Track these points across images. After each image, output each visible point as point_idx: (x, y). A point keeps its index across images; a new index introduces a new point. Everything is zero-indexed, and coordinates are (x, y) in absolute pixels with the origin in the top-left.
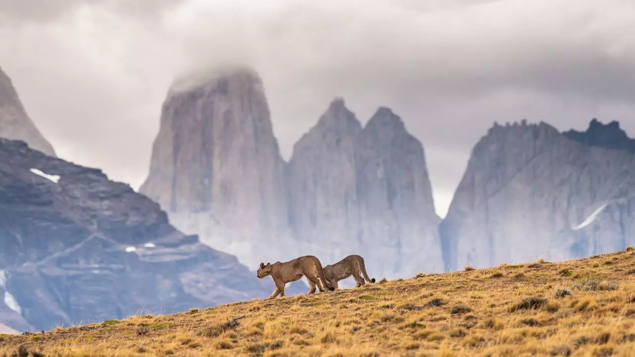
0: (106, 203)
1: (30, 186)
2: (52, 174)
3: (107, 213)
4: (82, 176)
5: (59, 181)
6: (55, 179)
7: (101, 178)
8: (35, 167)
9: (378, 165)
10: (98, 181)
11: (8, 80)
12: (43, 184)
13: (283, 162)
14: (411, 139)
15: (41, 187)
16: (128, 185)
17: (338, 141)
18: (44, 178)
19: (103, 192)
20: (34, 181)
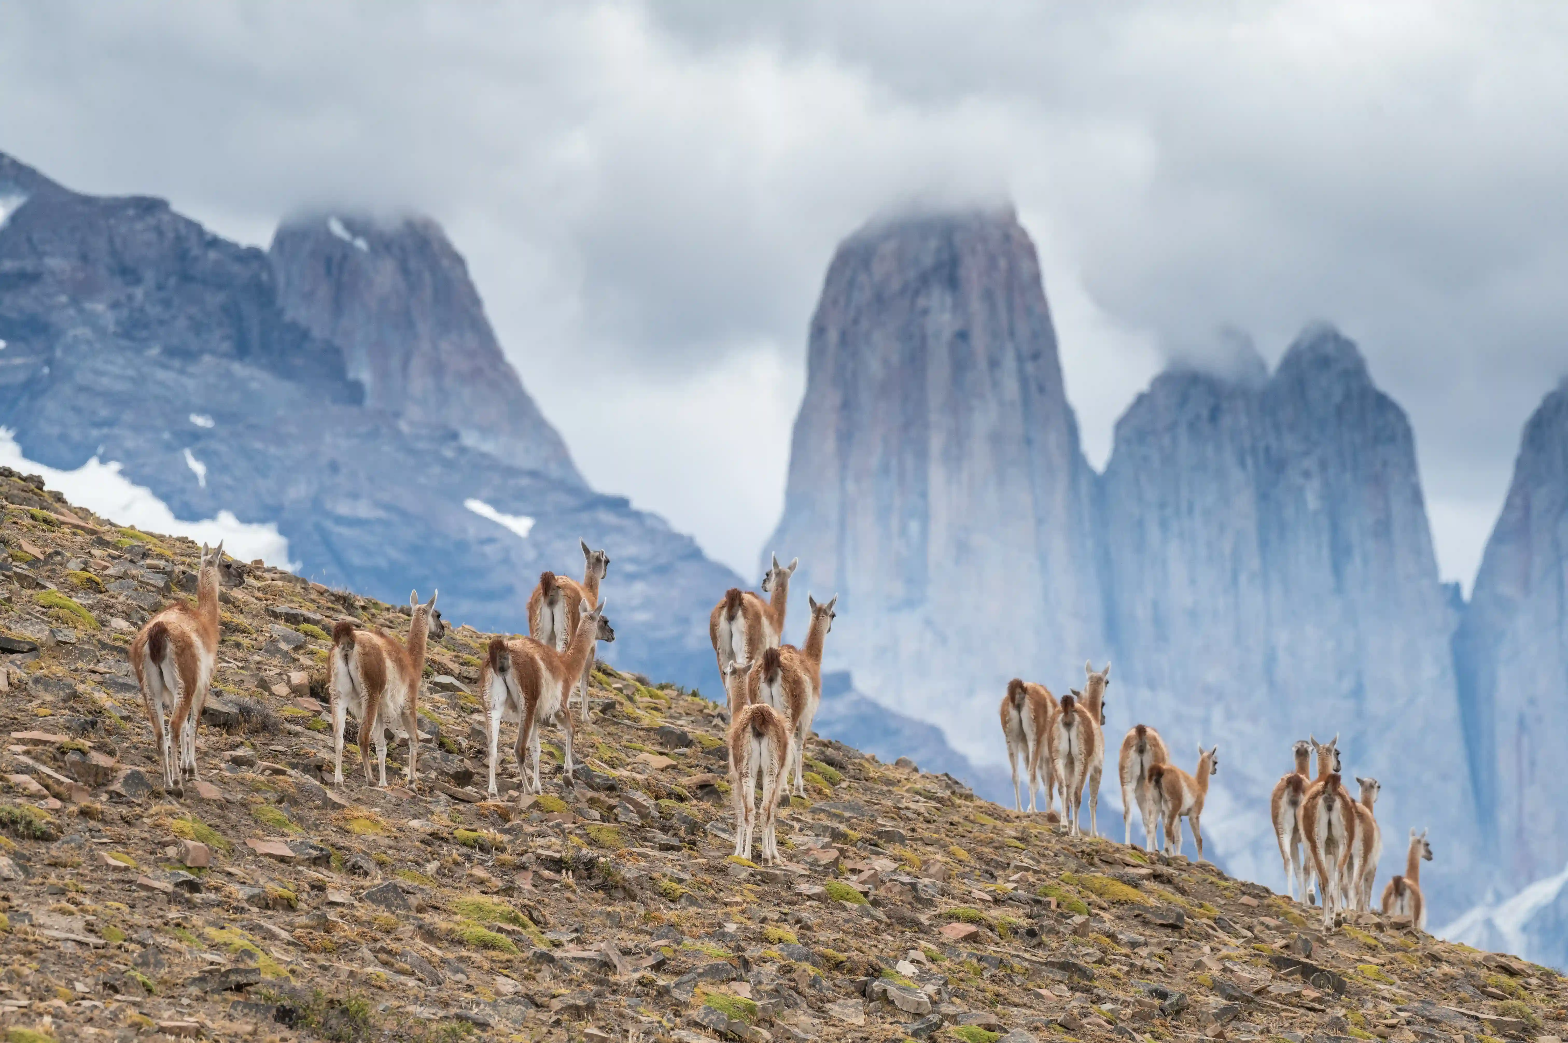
0: (639, 588)
1: (462, 546)
2: (517, 513)
3: (642, 617)
4: (585, 517)
5: (533, 531)
6: (521, 526)
7: (627, 523)
8: (475, 497)
9: (1307, 474)
10: (619, 530)
11: (459, 261)
12: (490, 540)
13: (1091, 471)
14: (1383, 403)
15: (488, 549)
16: (691, 539)
17: (1215, 415)
18: (497, 525)
19: (633, 560)
20: (472, 532)
